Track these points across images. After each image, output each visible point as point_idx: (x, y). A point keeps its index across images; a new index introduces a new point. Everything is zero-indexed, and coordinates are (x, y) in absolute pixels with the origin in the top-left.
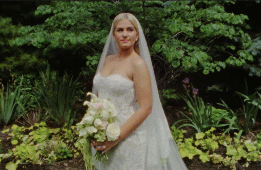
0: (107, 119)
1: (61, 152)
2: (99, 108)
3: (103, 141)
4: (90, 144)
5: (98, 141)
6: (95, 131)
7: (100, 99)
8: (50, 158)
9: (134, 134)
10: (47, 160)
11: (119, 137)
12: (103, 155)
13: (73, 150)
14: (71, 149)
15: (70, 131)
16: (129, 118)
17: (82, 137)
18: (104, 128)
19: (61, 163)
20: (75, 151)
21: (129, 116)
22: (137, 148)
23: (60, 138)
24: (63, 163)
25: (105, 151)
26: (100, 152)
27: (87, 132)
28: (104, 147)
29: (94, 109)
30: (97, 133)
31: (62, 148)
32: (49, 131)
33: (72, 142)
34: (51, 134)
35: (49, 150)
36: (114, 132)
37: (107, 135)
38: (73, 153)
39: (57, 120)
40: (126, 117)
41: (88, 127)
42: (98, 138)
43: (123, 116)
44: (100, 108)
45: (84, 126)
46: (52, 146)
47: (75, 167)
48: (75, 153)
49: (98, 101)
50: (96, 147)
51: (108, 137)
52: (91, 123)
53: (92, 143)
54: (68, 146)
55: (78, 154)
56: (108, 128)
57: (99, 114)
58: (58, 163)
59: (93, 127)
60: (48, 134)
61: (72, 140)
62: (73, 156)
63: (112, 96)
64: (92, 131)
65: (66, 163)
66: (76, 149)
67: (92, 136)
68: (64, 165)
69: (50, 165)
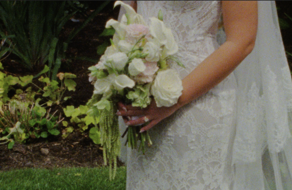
0: (157, 60)
1: (36, 125)
2: (141, 35)
3: (145, 106)
4: (115, 112)
5: (134, 105)
6: (131, 84)
7: (141, 17)
8: (12, 137)
9: (212, 94)
10: (5, 141)
11: (179, 100)
12: (142, 136)
13: (60, 121)
14: (58, 120)
15: (55, 83)
16: (202, 60)
17: (99, 97)
18: (150, 80)
19: (34, 148)
20: (65, 124)
21: (203, 57)
22: (215, 126)
23: (33, 96)
24: (39, 147)
25: (146, 128)
26: (135, 129)
27: (113, 86)
28: (146, 119)
29: (128, 38)
30: (133, 90)
31: (38, 117)
32: (9, 80)
33: (58, 105)
34: (13, 86)
35: (9, 119)
36: (169, 88)
37: (154, 94)
38: (61, 128)
39: (26, 59)
40: (195, 58)
41: (115, 76)
42: (135, 100)
43: (189, 55)
44: (143, 37)
45: (106, 73)
46: (16, 112)
47: (63, 156)
48: (64, 128)
49: (137, 21)
50: (129, 118)
51: (155, 98)
52: (121, 67)
53: (121, 109)
54: (51, 113)
55: (70, 130)
56: (158, 78)
57: (140, 50)
58: (29, 147)
59: (125, 77)
60: (7, 87)
61: (58, 102)
62: (61, 134)
63: (171, 12)
64: (121, 84)
65: (45, 147)
66: (68, 119)
67: (122, 94)
68: (40, 152)
69: (12, 150)
